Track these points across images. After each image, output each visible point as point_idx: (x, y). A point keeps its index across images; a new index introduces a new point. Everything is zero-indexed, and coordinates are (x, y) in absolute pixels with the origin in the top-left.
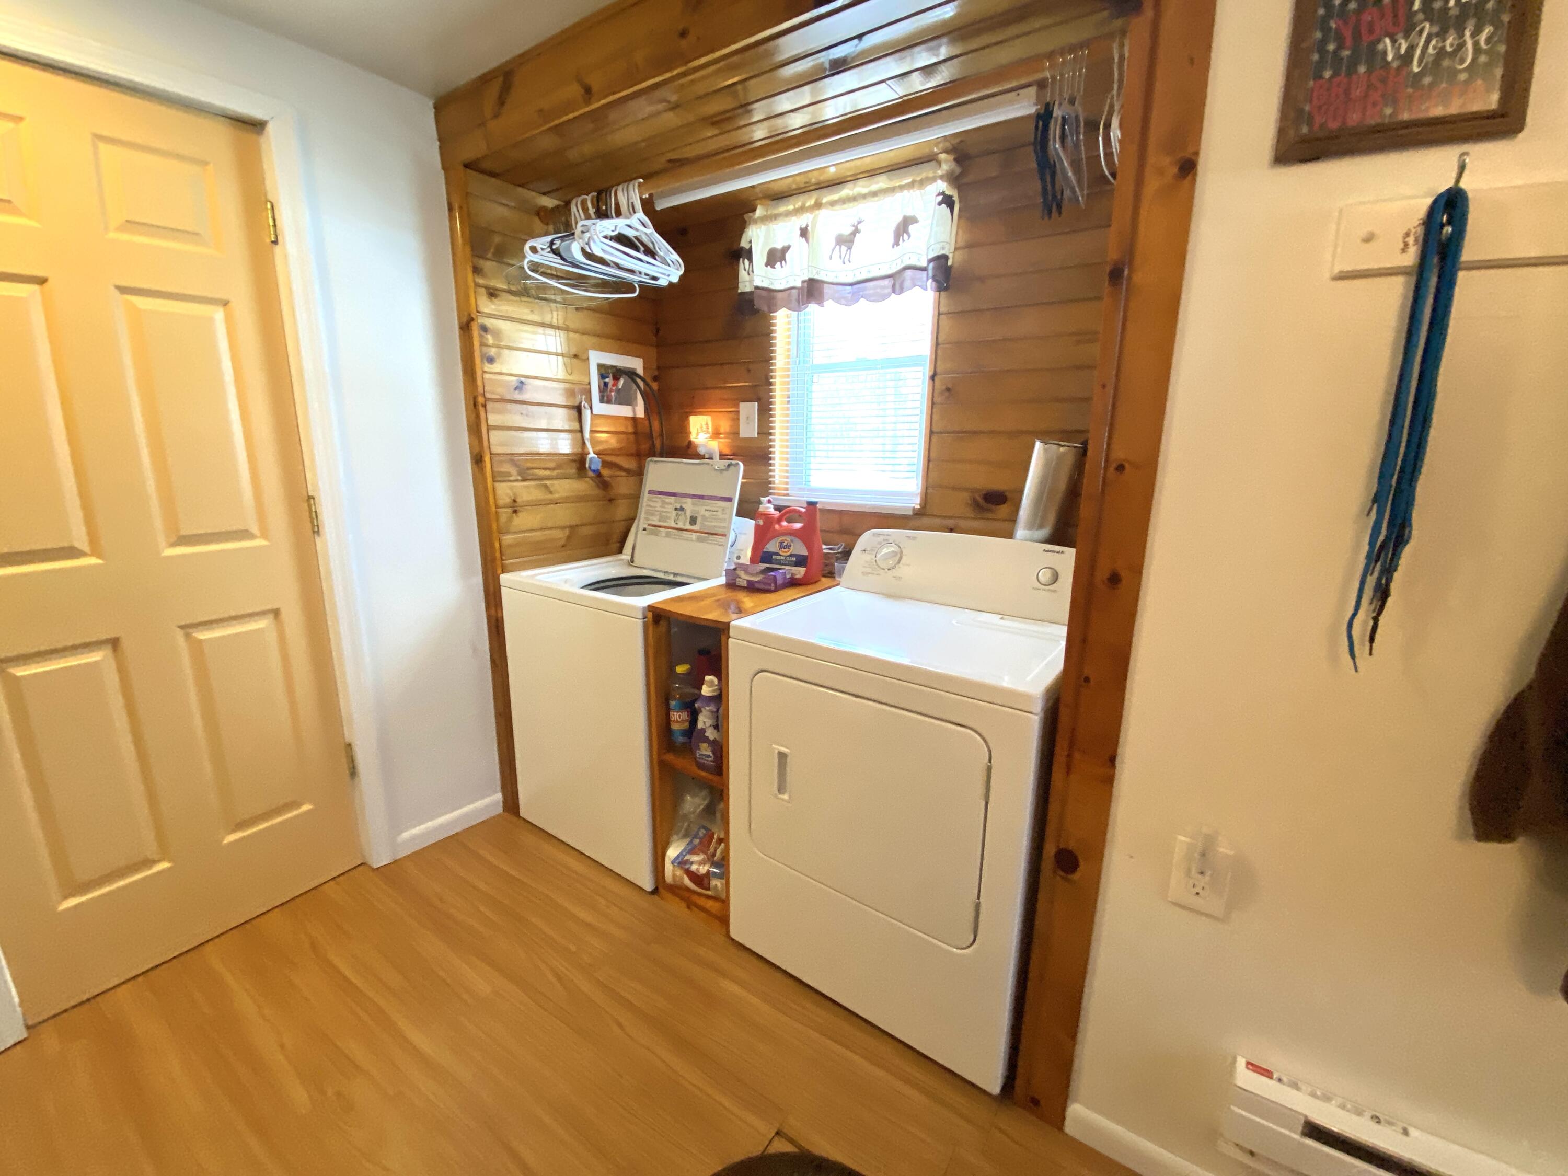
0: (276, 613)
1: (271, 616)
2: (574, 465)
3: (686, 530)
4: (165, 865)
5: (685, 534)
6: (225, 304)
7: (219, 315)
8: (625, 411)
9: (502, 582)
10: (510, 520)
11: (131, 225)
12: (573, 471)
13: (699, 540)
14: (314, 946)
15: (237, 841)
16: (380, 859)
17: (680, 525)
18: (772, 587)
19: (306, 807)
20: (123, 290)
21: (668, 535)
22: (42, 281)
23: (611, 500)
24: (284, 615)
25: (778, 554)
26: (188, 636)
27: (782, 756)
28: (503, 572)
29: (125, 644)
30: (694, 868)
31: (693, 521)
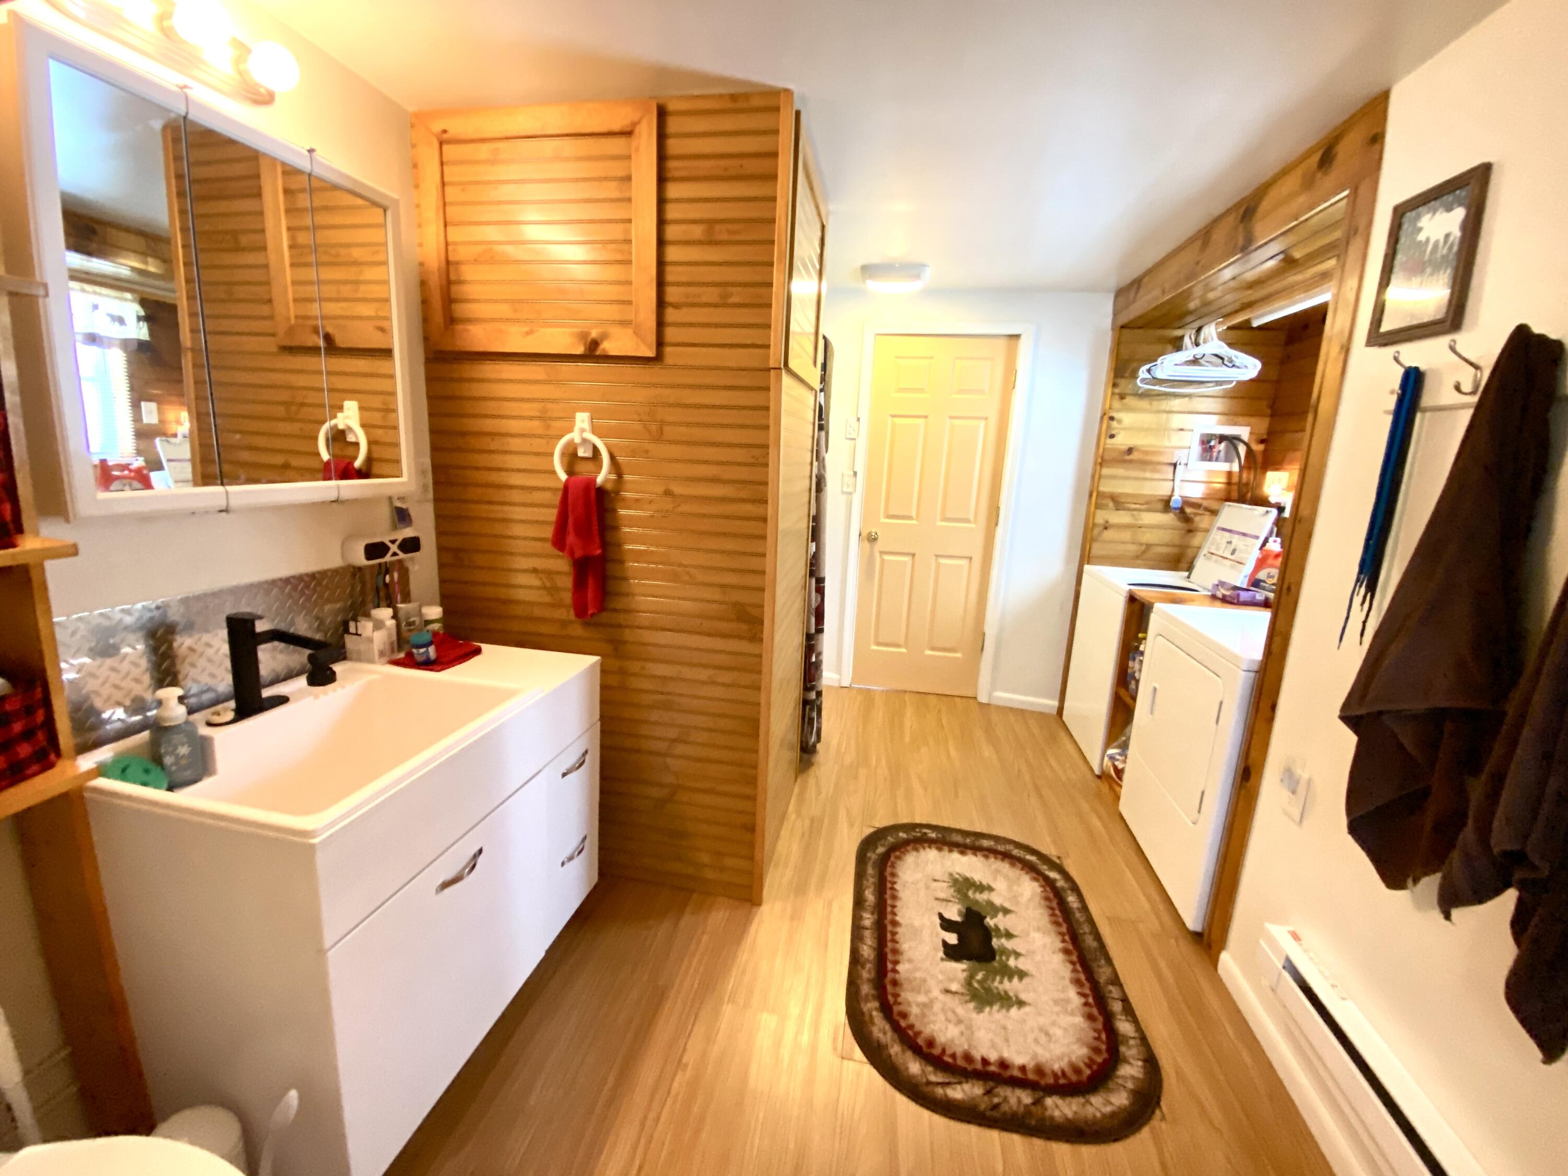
0: (971, 559)
1: (968, 560)
2: (1163, 504)
3: (1226, 558)
4: (904, 650)
5: (1226, 562)
6: (986, 419)
7: (982, 423)
8: (1224, 467)
9: (1085, 570)
10: (1100, 534)
11: (961, 391)
12: (1160, 506)
13: (1232, 567)
14: (939, 711)
15: (930, 656)
16: (983, 698)
17: (1225, 555)
18: (1236, 601)
19: (959, 655)
20: (951, 417)
21: (1216, 561)
22: (926, 417)
23: (1190, 531)
24: (973, 561)
25: (1264, 582)
26: (936, 559)
27: (1155, 689)
28: (1088, 563)
29: (916, 556)
30: (1116, 763)
31: (1233, 552)
